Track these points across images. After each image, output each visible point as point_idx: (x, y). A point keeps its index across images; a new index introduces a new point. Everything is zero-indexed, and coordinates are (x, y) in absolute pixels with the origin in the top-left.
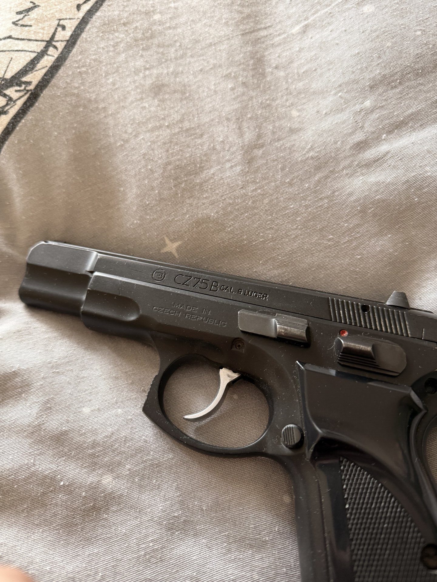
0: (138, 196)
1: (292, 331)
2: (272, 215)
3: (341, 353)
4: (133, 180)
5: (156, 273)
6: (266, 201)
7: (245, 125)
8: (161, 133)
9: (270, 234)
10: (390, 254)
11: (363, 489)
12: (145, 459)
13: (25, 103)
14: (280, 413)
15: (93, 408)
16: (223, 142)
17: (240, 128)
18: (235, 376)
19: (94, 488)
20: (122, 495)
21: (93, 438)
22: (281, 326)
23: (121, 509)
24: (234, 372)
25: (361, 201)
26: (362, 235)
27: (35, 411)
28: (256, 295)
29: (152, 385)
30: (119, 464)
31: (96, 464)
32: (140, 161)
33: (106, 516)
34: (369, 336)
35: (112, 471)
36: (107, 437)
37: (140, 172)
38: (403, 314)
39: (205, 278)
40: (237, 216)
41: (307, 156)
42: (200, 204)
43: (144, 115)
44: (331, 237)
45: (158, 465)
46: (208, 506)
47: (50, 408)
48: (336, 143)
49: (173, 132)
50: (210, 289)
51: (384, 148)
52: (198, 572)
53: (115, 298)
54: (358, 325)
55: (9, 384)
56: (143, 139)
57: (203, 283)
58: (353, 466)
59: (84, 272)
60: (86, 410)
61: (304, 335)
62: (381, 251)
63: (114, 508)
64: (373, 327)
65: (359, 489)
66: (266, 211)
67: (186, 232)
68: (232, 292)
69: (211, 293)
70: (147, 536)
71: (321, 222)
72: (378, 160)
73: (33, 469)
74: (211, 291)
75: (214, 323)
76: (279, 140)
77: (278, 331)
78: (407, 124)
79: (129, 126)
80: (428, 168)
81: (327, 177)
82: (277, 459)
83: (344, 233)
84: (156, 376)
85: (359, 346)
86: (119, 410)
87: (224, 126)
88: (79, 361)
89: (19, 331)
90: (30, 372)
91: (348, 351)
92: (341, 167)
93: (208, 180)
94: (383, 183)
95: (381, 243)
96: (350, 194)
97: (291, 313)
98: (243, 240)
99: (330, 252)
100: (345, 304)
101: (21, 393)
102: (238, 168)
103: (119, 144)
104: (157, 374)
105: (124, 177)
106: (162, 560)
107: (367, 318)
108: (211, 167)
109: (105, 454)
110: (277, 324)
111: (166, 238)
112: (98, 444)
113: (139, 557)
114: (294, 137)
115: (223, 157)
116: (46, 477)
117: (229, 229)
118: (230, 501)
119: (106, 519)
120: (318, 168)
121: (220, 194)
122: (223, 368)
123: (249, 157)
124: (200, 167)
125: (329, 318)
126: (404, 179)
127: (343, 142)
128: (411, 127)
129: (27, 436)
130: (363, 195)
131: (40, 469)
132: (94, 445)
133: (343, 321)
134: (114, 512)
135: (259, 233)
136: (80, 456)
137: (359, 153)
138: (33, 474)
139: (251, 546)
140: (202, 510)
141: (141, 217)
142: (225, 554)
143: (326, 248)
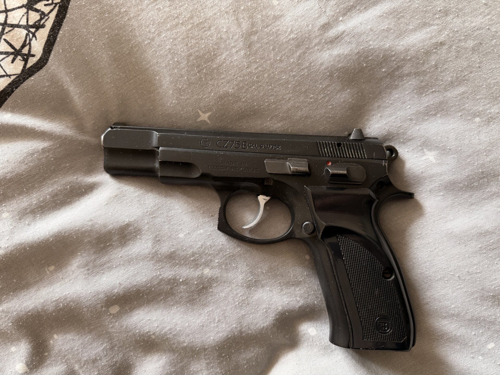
0: (171, 82)
1: (300, 169)
2: (271, 85)
3: (330, 177)
4: (165, 70)
5: (202, 142)
6: (266, 75)
7: (241, 16)
8: (178, 30)
9: (272, 99)
10: (350, 102)
11: (351, 249)
12: (225, 254)
13: (57, 16)
14: (298, 215)
15: (185, 233)
16: (226, 32)
17: (237, 19)
18: (268, 198)
19: (201, 277)
20: (217, 277)
21: (192, 250)
22: (293, 167)
23: (219, 285)
24: (267, 196)
25: (329, 69)
26: (331, 92)
27: (150, 244)
28: (273, 147)
29: (219, 214)
30: (211, 261)
31: (197, 264)
32: (167, 55)
33: (212, 290)
34: (344, 162)
35: (208, 266)
36: (199, 248)
37: (169, 64)
38: (361, 145)
39: (237, 141)
40: (247, 89)
41: (289, 38)
42: (220, 84)
43: (161, 16)
44: (312, 96)
45: (233, 256)
46: (266, 270)
47: (159, 240)
48: (308, 26)
49: (187, 28)
50: (242, 148)
51: (341, 28)
52: (269, 305)
53: (181, 164)
54: (336, 156)
55: (126, 232)
56: (166, 37)
57: (237, 144)
58: (344, 238)
59: (151, 148)
60: (181, 235)
61: (308, 170)
62: (344, 101)
63: (215, 285)
64: (345, 156)
65: (349, 249)
66: (267, 83)
67: (213, 106)
68: (257, 147)
69: (243, 150)
70: (237, 294)
71: (305, 86)
72: (338, 37)
73: (160, 277)
74: (243, 149)
75: (250, 171)
76: (267, 26)
77: (292, 171)
78: (355, 7)
79: (151, 26)
80: (371, 43)
81: (304, 53)
82: (302, 240)
83: (320, 92)
84: (220, 208)
85: (339, 172)
86: (201, 231)
87: (225, 18)
88: (165, 206)
89: (116, 196)
90: (138, 221)
91: (334, 175)
92: (314, 44)
93: (222, 64)
94: (343, 54)
95: (343, 96)
96: (322, 64)
97: (296, 156)
98: (254, 106)
99: (313, 106)
100: (327, 144)
101: (136, 236)
102: (242, 53)
103: (146, 42)
104: (219, 206)
105: (157, 69)
106: (248, 304)
107: (341, 151)
108: (222, 53)
109: (201, 257)
110: (291, 166)
111: (199, 111)
112: (196, 253)
113: (236, 306)
114: (278, 23)
115: (229, 44)
116: (170, 279)
117: (244, 100)
118: (278, 265)
119: (212, 292)
120: (298, 46)
121: (233, 74)
122: (260, 195)
123: (249, 43)
124: (214, 55)
125: (319, 155)
126: (356, 51)
127: (313, 25)
128: (359, 10)
129: (150, 260)
130: (330, 65)
131: (165, 276)
132: (193, 254)
133: (327, 156)
134: (215, 287)
135: (265, 99)
136: (187, 262)
137: (325, 32)
138: (162, 280)
139: (293, 285)
140: (263, 273)
141: (177, 98)
142: (280, 292)
143: (309, 104)
